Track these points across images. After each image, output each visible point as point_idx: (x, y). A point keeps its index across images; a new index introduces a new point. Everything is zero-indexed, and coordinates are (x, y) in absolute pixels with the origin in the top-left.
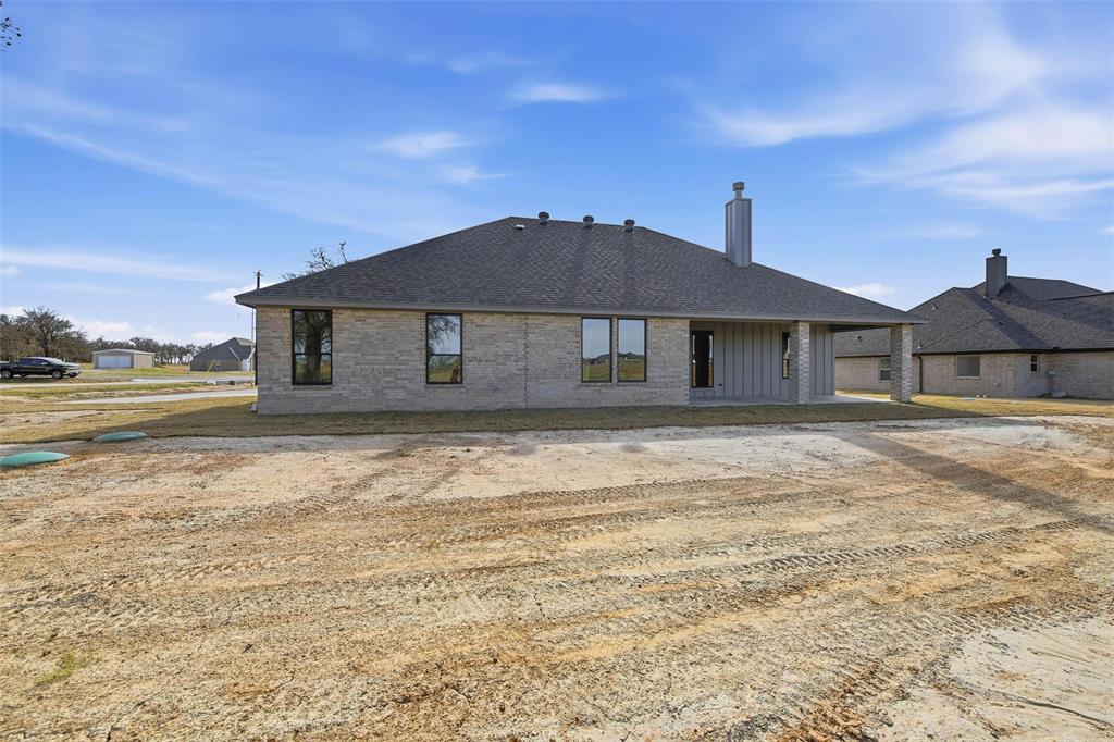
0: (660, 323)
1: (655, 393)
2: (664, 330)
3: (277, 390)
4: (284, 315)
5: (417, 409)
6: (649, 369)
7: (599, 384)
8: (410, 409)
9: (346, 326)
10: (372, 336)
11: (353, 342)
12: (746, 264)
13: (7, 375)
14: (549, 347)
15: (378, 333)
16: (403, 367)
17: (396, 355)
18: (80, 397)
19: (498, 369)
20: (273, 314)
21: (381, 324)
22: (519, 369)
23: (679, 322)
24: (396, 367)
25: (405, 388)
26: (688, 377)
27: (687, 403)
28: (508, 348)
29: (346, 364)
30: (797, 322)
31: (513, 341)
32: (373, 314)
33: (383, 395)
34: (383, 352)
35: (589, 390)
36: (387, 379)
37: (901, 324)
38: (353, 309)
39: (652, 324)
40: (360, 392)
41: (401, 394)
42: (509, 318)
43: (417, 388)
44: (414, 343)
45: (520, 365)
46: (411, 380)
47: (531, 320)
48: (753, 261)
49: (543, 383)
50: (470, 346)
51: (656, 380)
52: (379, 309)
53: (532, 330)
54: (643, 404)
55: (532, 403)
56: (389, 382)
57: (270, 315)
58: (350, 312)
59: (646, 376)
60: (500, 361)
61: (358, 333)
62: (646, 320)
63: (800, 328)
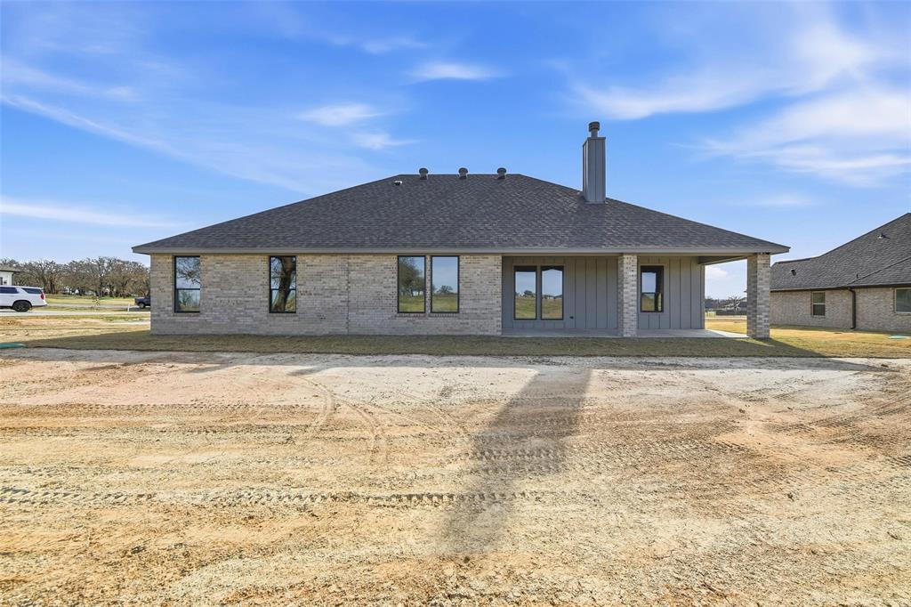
0: (471, 259)
1: (467, 323)
2: (476, 265)
3: (164, 316)
4: (168, 261)
5: (262, 332)
6: (461, 301)
7: (412, 315)
8: (256, 333)
9: (210, 268)
10: (228, 275)
11: (214, 280)
12: (600, 201)
13: (142, 306)
14: (368, 283)
15: (232, 273)
16: (250, 299)
17: (246, 290)
18: (141, 320)
19: (325, 301)
20: (161, 260)
21: (234, 265)
22: (342, 301)
23: (491, 258)
24: (246, 299)
25: (252, 316)
26: (500, 309)
27: (500, 333)
28: (333, 283)
29: (209, 297)
30: (622, 254)
31: (338, 277)
32: (229, 258)
33: (236, 321)
34: (236, 287)
35: (404, 320)
36: (239, 309)
37: (756, 254)
38: (215, 254)
39: (464, 260)
40: (219, 319)
41: (249, 321)
42: (334, 259)
43: (261, 316)
44: (258, 280)
45: (343, 298)
46: (257, 310)
47: (353, 260)
48: (607, 196)
49: (363, 314)
50: (302, 283)
51: (467, 312)
52: (233, 254)
53: (353, 268)
54: (456, 333)
55: (354, 331)
56: (239, 311)
57: (159, 261)
58: (212, 257)
59: (458, 309)
60: (326, 295)
61: (218, 273)
62: (458, 256)
63: (626, 261)
